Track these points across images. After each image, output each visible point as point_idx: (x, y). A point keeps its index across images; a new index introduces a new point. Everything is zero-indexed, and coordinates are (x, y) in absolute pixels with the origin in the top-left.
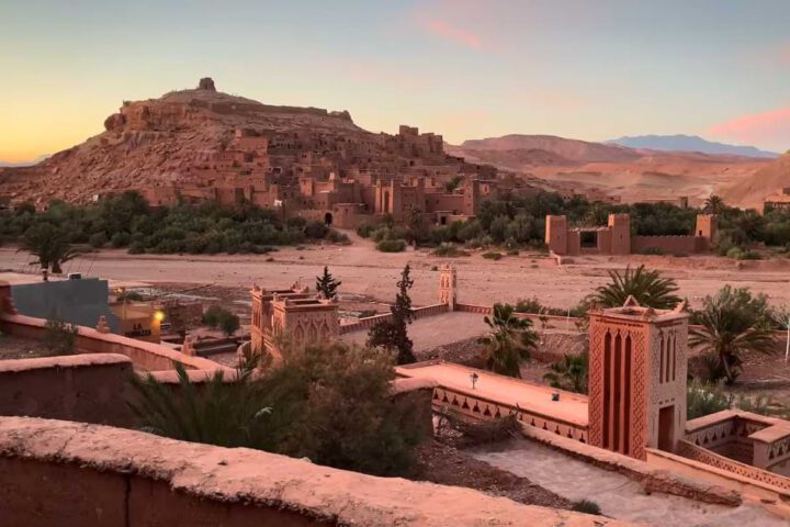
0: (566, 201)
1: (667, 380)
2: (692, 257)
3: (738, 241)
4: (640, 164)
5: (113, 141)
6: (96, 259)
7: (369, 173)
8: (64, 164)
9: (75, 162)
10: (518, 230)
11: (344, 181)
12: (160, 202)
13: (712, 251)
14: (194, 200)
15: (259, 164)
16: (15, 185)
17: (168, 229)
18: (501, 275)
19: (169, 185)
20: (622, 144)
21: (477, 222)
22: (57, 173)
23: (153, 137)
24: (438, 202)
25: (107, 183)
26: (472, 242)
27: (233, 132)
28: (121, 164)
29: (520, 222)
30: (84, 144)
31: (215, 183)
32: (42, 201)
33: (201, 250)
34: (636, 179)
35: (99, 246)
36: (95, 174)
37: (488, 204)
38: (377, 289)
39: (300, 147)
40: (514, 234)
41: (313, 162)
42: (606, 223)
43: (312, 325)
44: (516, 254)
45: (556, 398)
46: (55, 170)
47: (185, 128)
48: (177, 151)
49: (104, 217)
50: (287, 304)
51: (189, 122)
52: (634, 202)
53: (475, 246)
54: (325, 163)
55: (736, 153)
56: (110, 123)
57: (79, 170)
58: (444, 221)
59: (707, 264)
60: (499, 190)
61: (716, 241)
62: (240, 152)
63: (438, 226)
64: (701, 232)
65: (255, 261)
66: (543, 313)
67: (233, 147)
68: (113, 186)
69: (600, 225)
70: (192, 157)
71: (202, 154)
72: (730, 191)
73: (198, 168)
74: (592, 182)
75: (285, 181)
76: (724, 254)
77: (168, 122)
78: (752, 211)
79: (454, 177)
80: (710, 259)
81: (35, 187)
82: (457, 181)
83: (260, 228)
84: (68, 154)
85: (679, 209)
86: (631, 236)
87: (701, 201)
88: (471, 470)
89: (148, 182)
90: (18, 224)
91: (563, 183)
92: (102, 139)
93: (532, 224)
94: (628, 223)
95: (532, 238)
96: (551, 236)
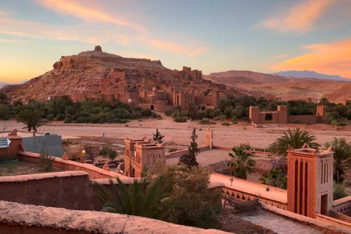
0: (257, 100)
1: (325, 182)
2: (315, 125)
3: (336, 118)
4: (289, 84)
5: (56, 74)
6: (50, 125)
7: (170, 87)
8: (35, 84)
9: (40, 83)
10: (237, 113)
11: (159, 91)
12: (78, 100)
13: (324, 122)
14: (93, 99)
15: (122, 84)
16: (14, 93)
17: (82, 112)
18: (231, 133)
19: (82, 93)
20: (280, 75)
21: (218, 109)
22: (32, 87)
23: (74, 72)
24: (201, 100)
25: (54, 92)
26: (216, 118)
27: (110, 69)
28: (60, 83)
29: (237, 109)
30: (44, 75)
31: (102, 92)
32: (25, 100)
33: (96, 121)
34: (287, 90)
35: (51, 119)
36: (49, 88)
37: (223, 101)
38: (175, 139)
39: (139, 76)
40: (235, 114)
41: (145, 83)
42: (276, 110)
43: (154, 156)
44: (236, 123)
45: (268, 190)
46: (31, 86)
47: (89, 68)
48: (85, 78)
49: (53, 107)
50: (142, 146)
51: (90, 65)
52: (288, 100)
53: (218, 120)
54: (151, 83)
55: (330, 79)
56: (55, 66)
57: (42, 86)
58: (203, 108)
59: (322, 128)
60: (228, 95)
61: (326, 118)
62: (113, 78)
63: (201, 111)
64: (319, 114)
65: (120, 127)
66: (252, 150)
67: (110, 76)
68: (57, 93)
69: (274, 110)
70: (92, 80)
71: (96, 79)
72: (330, 96)
73: (94, 85)
74: (268, 91)
75: (133, 91)
76: (329, 123)
77: (81, 65)
78: (341, 104)
79: (207, 89)
80: (323, 126)
81: (23, 94)
82: (209, 91)
83: (122, 112)
84: (37, 79)
85: (308, 104)
86: (288, 115)
87: (317, 100)
88: (243, 225)
89: (72, 91)
90: (15, 110)
91: (255, 92)
92: (52, 73)
93: (243, 110)
94: (286, 109)
95: (243, 116)
96: (252, 115)
